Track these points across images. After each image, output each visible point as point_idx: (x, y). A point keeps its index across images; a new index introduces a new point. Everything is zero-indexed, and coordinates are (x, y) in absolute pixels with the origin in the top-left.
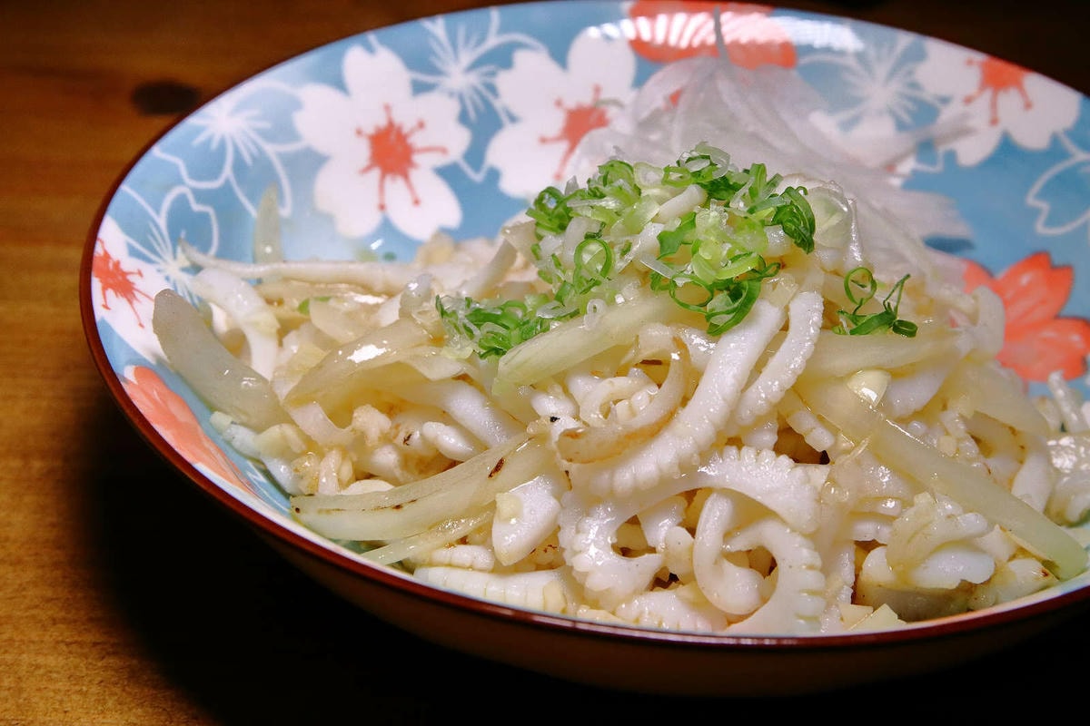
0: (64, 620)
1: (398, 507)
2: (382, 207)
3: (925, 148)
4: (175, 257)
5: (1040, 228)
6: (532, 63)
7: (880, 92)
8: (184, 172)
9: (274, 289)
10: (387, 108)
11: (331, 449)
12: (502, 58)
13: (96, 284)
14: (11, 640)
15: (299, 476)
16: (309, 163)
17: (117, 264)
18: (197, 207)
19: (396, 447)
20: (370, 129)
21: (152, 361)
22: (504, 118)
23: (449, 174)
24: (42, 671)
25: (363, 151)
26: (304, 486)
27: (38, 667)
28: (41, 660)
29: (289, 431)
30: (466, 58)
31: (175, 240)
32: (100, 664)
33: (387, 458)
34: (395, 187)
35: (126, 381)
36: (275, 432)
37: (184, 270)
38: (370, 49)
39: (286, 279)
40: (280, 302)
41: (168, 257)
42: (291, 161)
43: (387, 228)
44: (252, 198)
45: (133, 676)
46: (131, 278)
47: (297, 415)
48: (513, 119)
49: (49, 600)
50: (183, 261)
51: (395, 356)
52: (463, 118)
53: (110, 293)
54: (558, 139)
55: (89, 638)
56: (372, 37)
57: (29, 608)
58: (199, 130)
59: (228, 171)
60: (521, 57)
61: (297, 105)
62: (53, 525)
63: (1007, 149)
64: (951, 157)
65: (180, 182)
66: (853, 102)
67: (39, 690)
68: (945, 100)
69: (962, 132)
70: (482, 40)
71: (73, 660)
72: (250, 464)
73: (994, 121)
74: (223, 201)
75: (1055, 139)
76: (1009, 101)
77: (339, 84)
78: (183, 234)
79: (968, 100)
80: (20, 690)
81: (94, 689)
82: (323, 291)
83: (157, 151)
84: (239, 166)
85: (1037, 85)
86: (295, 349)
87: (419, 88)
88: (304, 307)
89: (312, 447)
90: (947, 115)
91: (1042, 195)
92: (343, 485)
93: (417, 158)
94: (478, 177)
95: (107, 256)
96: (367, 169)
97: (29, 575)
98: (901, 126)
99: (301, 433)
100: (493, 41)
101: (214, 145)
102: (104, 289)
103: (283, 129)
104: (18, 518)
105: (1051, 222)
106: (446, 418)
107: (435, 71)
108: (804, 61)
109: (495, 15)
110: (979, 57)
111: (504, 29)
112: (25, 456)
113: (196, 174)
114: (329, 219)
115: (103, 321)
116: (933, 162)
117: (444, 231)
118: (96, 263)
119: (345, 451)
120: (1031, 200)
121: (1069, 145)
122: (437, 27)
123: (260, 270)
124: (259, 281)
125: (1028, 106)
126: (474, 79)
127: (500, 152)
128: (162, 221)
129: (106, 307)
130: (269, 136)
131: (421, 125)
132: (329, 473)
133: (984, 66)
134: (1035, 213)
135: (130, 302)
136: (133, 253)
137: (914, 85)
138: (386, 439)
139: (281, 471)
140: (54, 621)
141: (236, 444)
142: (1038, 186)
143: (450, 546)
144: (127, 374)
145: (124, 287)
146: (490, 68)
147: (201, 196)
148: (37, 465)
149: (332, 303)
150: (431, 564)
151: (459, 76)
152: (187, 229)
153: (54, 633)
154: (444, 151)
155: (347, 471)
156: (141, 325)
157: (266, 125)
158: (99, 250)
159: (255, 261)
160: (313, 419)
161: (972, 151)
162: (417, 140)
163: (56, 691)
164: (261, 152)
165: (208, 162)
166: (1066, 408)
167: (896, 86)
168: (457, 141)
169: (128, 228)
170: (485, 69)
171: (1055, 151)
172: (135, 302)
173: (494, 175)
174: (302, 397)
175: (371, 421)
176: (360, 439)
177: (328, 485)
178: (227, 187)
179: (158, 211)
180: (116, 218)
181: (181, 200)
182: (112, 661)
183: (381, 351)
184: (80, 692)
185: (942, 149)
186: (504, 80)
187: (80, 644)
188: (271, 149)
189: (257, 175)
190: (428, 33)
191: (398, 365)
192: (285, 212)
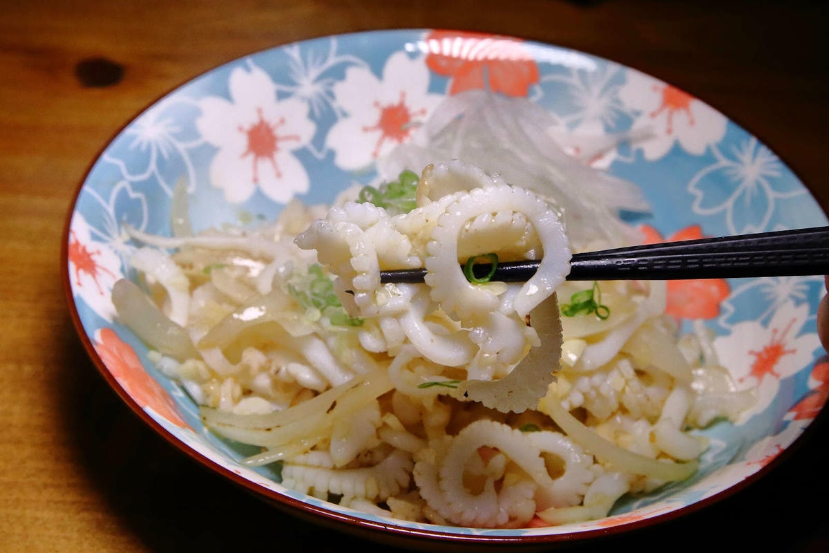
0: (53, 486)
1: (269, 430)
2: (256, 180)
3: (623, 145)
4: (120, 233)
5: (697, 209)
6: (358, 76)
7: (595, 104)
8: (124, 170)
9: (186, 256)
10: (260, 111)
11: (227, 377)
12: (338, 73)
13: (72, 267)
14: (18, 500)
15: (207, 394)
16: (206, 153)
17: (84, 249)
18: (133, 195)
19: (270, 376)
20: (247, 126)
21: (110, 321)
22: (339, 114)
23: (302, 155)
24: (41, 522)
25: (242, 142)
26: (210, 402)
27: (37, 519)
28: (39, 514)
29: (200, 365)
30: (314, 72)
31: (120, 222)
32: (77, 517)
33: (263, 381)
34: (265, 165)
35: (97, 344)
36: (190, 364)
37: (127, 243)
38: (248, 69)
39: (193, 248)
40: (191, 266)
41: (116, 235)
42: (194, 154)
43: (259, 196)
44: (168, 181)
45: (100, 526)
46: (94, 258)
47: (204, 354)
48: (345, 115)
49: (41, 470)
50: (126, 237)
51: (270, 317)
52: (311, 116)
53: (81, 272)
54: (375, 128)
55: (69, 498)
56: (249, 61)
57: (28, 476)
58: (133, 138)
59: (153, 166)
60: (352, 73)
61: (198, 112)
62: (40, 415)
63: (677, 151)
64: (640, 153)
65: (122, 178)
66: (577, 109)
67: (39, 536)
68: (638, 114)
69: (648, 136)
70: (324, 60)
71: (61, 515)
72: (173, 383)
73: (669, 131)
74: (150, 189)
75: (709, 150)
76: (680, 117)
77: (226, 95)
78: (125, 218)
79: (653, 115)
80: (27, 536)
81: (75, 535)
82: (219, 258)
83: (106, 157)
84: (161, 161)
85: (699, 109)
86: (202, 303)
87: (281, 96)
88: (207, 270)
89: (215, 376)
90: (640, 124)
91: (698, 186)
92: (236, 401)
93: (280, 144)
94: (320, 156)
95: (77, 243)
96: (245, 155)
97: (27, 451)
98: (608, 129)
99: (207, 366)
100: (332, 61)
101: (144, 148)
102: (78, 269)
103: (189, 131)
104: (16, 409)
105: (704, 205)
106: (303, 360)
107: (292, 83)
108: (545, 79)
109: (334, 42)
110: (661, 85)
111: (340, 52)
112: (19, 362)
113: (133, 171)
114: (220, 192)
115: (79, 296)
116: (627, 154)
117: (298, 197)
118: (71, 250)
119: (236, 378)
120: (691, 189)
121: (717, 154)
122: (294, 52)
123: (177, 242)
124: (177, 250)
125: (692, 122)
126: (320, 88)
127: (335, 138)
128: (111, 210)
129: (79, 284)
130: (181, 137)
131: (282, 121)
132: (226, 393)
133: (665, 92)
134: (693, 198)
135: (94, 276)
136: (95, 237)
137: (618, 101)
138: (263, 369)
139: (195, 390)
140: (46, 486)
141: (165, 371)
142: (697, 179)
143: (307, 452)
144: (96, 336)
145: (88, 265)
146: (330, 80)
147: (136, 186)
148: (27, 369)
149: (226, 270)
150: (293, 464)
151: (308, 87)
152: (128, 212)
153: (46, 495)
154: (297, 138)
155: (238, 391)
156: (102, 293)
157: (177, 129)
158: (72, 240)
159: (173, 235)
160: (215, 358)
161: (654, 150)
162: (280, 132)
163: (51, 537)
164: (175, 149)
165: (139, 161)
166: (704, 344)
167: (605, 101)
168: (306, 131)
169: (89, 219)
170: (326, 81)
171: (708, 158)
172: (97, 276)
173: (331, 154)
174: (208, 344)
175: (253, 357)
176: (247, 370)
177: (225, 402)
178: (153, 178)
179: (107, 201)
180: (82, 213)
181: (123, 192)
182: (85, 515)
183: (262, 314)
184: (65, 538)
185: (634, 147)
186: (340, 88)
187: (64, 503)
188: (181, 147)
189: (173, 167)
190: (288, 57)
191: (273, 323)
192: (191, 189)
